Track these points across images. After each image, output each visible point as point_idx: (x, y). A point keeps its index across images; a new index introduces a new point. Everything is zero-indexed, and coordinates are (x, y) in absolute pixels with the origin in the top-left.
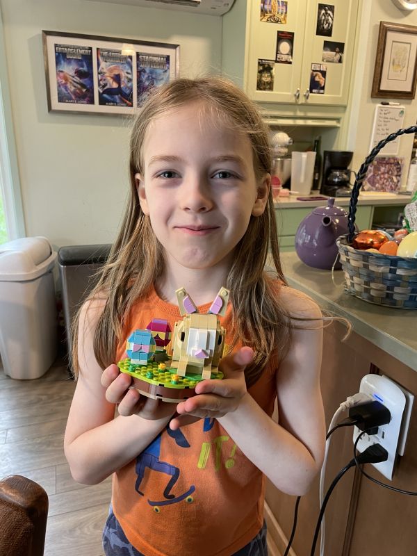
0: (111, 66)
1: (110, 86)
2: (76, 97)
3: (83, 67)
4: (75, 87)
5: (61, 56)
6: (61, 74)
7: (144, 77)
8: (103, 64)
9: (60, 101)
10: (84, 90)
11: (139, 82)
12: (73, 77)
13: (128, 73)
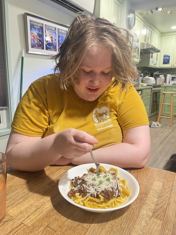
0: (50, 33)
1: (49, 42)
2: (37, 46)
3: (40, 32)
4: (37, 41)
5: (32, 26)
6: (32, 35)
7: (60, 39)
8: (47, 32)
9: (31, 47)
10: (40, 43)
11: (59, 41)
12: (36, 36)
13: (55, 37)
